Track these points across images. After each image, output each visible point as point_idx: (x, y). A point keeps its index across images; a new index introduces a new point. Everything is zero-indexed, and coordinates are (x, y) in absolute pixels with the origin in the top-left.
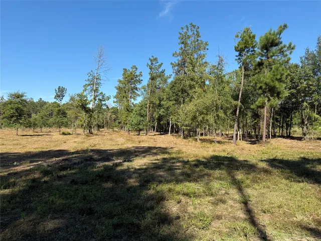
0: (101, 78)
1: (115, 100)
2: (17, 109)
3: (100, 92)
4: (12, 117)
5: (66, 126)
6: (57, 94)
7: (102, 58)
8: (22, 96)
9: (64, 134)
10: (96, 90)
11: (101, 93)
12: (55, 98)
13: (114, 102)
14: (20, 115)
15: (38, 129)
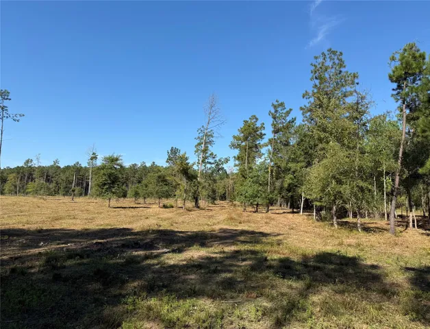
0: (214, 135)
1: (237, 162)
2: (110, 175)
3: (210, 153)
4: (105, 184)
5: (168, 196)
6: (169, 157)
7: (213, 109)
8: (117, 159)
9: (165, 207)
10: (205, 151)
11: (212, 154)
12: (167, 162)
13: (236, 165)
14: (113, 183)
15: (141, 200)
